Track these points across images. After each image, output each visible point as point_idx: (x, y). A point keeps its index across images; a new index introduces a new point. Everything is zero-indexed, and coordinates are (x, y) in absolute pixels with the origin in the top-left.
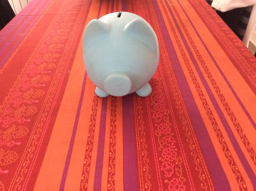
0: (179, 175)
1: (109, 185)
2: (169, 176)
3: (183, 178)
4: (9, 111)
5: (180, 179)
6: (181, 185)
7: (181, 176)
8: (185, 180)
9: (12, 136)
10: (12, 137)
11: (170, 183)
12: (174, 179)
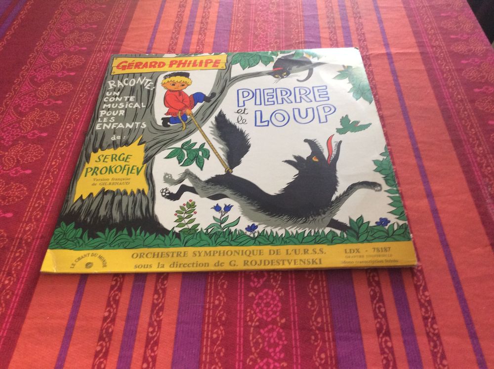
0: (274, 284)
1: (156, 296)
2: (257, 284)
3: (280, 290)
4: (29, 88)
5: (275, 291)
6: (276, 302)
7: (277, 286)
8: (283, 294)
9: (17, 159)
10: (18, 161)
11: (257, 297)
12: (265, 290)
